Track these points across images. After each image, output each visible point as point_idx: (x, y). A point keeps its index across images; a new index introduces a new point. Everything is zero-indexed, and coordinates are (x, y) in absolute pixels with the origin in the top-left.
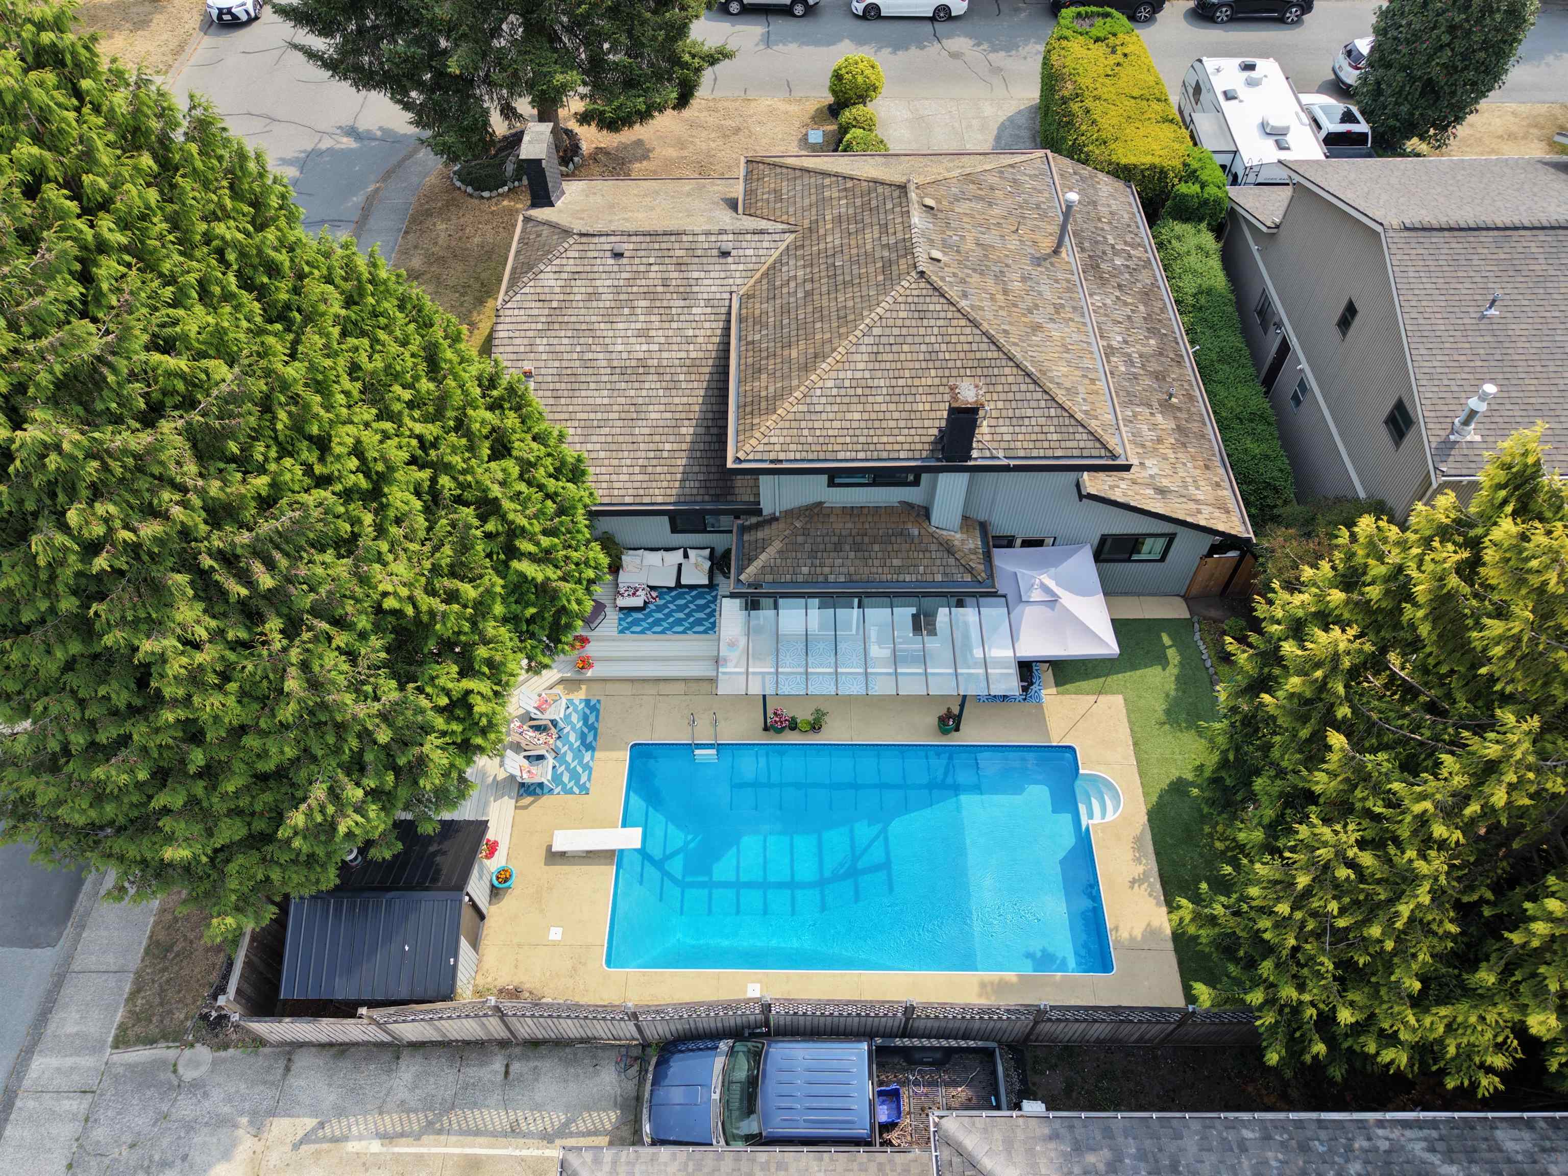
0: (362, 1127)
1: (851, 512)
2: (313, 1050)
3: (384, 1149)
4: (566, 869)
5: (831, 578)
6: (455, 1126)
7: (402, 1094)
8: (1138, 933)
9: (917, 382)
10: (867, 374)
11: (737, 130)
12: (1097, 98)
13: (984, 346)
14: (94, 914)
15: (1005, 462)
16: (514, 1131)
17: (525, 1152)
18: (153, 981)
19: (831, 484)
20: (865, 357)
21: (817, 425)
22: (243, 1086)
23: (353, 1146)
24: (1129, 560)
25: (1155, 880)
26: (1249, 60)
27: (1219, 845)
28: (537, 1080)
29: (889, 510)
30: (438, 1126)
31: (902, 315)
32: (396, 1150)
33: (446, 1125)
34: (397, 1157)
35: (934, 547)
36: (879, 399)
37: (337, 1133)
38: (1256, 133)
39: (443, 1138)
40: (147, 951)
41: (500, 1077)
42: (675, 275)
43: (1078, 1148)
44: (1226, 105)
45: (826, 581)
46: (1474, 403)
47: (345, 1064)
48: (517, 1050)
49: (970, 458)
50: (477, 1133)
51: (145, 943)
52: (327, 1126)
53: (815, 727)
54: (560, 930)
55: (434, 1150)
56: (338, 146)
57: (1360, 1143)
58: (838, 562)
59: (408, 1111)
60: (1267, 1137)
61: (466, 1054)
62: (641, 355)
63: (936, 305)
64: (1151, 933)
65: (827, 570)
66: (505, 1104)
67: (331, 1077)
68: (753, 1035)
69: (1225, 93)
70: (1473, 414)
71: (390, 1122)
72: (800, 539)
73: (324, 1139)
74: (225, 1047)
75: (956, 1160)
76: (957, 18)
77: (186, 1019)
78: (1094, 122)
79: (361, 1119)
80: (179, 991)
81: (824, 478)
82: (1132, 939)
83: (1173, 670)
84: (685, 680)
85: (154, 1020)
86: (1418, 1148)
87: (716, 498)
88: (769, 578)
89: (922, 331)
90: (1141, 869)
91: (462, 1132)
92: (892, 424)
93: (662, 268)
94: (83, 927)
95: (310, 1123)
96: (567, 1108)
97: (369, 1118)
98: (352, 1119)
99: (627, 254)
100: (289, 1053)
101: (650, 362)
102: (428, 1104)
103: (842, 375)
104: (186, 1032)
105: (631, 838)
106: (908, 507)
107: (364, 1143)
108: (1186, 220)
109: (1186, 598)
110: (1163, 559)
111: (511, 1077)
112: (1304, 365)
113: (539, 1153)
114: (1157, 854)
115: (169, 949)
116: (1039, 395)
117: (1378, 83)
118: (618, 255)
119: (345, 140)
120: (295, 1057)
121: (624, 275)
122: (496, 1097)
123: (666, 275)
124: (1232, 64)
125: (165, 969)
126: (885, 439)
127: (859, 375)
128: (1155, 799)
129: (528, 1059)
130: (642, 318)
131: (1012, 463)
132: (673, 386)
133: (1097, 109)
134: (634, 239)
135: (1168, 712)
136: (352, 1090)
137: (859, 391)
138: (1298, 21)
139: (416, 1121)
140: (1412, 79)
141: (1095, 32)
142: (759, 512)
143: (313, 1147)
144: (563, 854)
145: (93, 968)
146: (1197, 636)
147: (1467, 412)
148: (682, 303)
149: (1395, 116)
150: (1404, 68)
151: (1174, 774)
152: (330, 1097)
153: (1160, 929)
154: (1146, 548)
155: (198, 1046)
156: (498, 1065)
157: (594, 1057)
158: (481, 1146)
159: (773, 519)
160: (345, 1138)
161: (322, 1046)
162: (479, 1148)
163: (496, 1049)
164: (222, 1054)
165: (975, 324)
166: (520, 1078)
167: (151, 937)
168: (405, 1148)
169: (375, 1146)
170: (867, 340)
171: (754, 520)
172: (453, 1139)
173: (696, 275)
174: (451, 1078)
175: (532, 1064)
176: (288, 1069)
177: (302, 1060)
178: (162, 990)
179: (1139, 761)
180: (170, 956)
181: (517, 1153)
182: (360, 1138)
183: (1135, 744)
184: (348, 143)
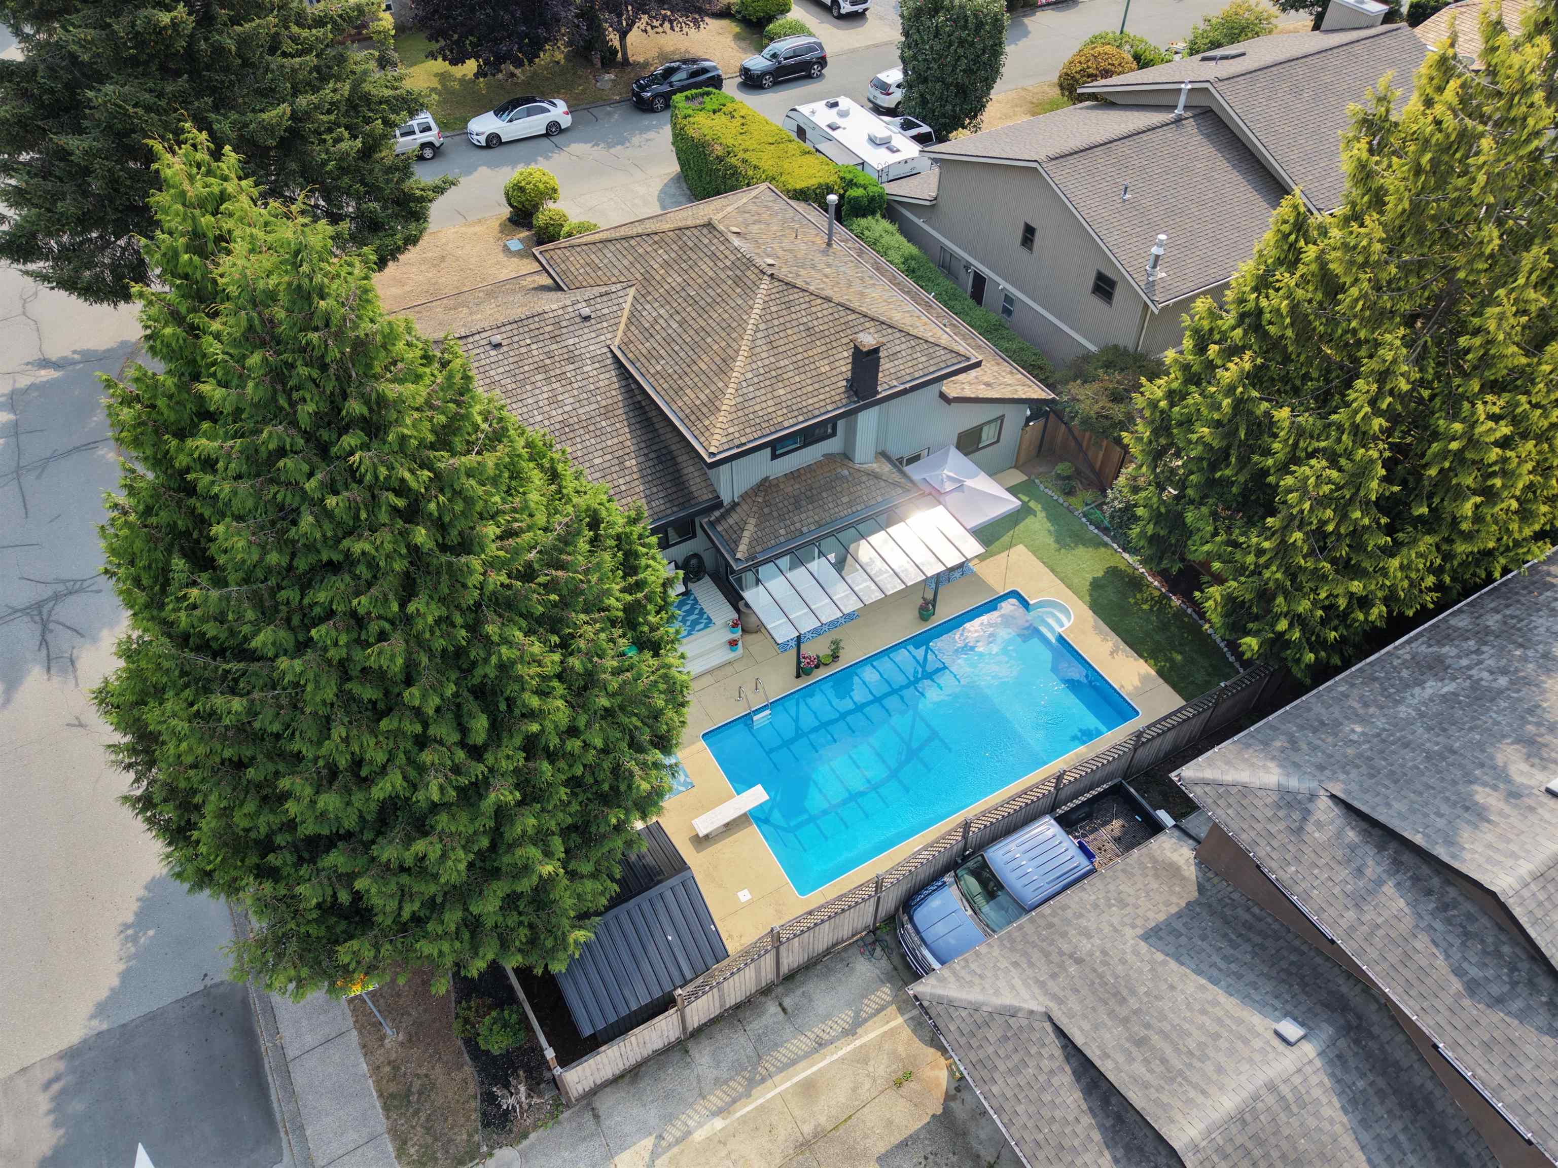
0: (696, 1118)
1: (794, 476)
2: (608, 1089)
3: (728, 1121)
4: (719, 846)
5: (805, 530)
6: (772, 1069)
7: (711, 1074)
8: (1137, 683)
9: (810, 353)
10: (773, 360)
11: (443, 258)
12: (746, 151)
13: (843, 313)
14: (303, 1111)
15: (902, 387)
16: (821, 1044)
17: (841, 1053)
18: (413, 1127)
19: (774, 457)
20: (765, 348)
21: (757, 408)
22: (566, 1154)
23: (699, 1136)
24: (978, 449)
25: (1122, 645)
26: (832, 101)
27: (1145, 607)
28: (811, 1000)
29: (819, 464)
30: (758, 1077)
31: (774, 309)
32: (738, 1115)
33: (764, 1072)
34: (743, 1120)
35: (864, 479)
36: (790, 374)
37: (678, 1134)
38: (870, 147)
39: (769, 1083)
40: (386, 1108)
41: (781, 1015)
42: (554, 347)
43: (1266, 743)
44: (835, 134)
45: (802, 534)
46: (1155, 250)
47: (645, 1083)
48: (780, 990)
49: (878, 393)
50: (793, 1063)
51: (378, 1104)
52: (665, 1135)
53: (835, 657)
54: (746, 892)
55: (769, 1096)
56: (38, 381)
57: (1396, 662)
58: (803, 516)
59: (726, 1082)
60: (1353, 685)
61: (741, 1016)
62: (560, 418)
63: (795, 295)
64: (1144, 679)
65: (798, 525)
66: (800, 1031)
67: (640, 1099)
68: (965, 859)
69: (829, 126)
70: (1157, 257)
71: (716, 1099)
72: (766, 510)
73: (670, 1146)
74: (525, 1136)
75: (1207, 789)
76: (567, 130)
77: (470, 1135)
78: (755, 167)
79: (690, 1112)
80: (446, 1120)
81: (768, 451)
82: (1136, 688)
83: (1041, 515)
84: (709, 672)
85: (439, 1155)
86: (1423, 648)
87: (682, 506)
88: (758, 549)
89: (794, 316)
90: (1110, 644)
91: (781, 1070)
92: (810, 389)
93: (541, 344)
94: (302, 1127)
95: (649, 1142)
96: (849, 1005)
97: (698, 1107)
98: (683, 1117)
99: (504, 343)
100: (589, 1104)
101: (571, 421)
102: (738, 1068)
103: (754, 366)
104: (479, 1146)
105: (756, 796)
106: (829, 457)
107: (707, 1127)
108: (864, 216)
109: (1016, 467)
110: (998, 441)
111: (789, 1010)
112: (1003, 284)
113: (852, 1047)
114: (1114, 630)
115: (409, 1093)
116: (898, 335)
117: (922, 95)
118: (498, 346)
119: (43, 372)
120: (597, 1104)
121: (511, 360)
122: (788, 1030)
123: (546, 349)
124: (820, 106)
125: (416, 1113)
126: (810, 401)
127: (767, 362)
128: (1088, 598)
129: (793, 991)
130: (545, 389)
131: (908, 386)
132: (599, 434)
133: (753, 158)
134: (503, 329)
135: (1057, 541)
136: (667, 1097)
137: (774, 373)
138: (820, 76)
139: (739, 1085)
140: (947, 86)
141: (709, 107)
142: (720, 505)
143: (665, 1158)
144: (707, 837)
145: (340, 1152)
146: (1042, 487)
147: (1152, 258)
148: (572, 367)
149: (944, 115)
150: (938, 80)
151: (1089, 577)
152: (651, 1114)
153: (1149, 674)
154: (984, 436)
155: (497, 1152)
156: (772, 1008)
157: (842, 960)
158: (804, 1070)
159: (734, 505)
160: (689, 1133)
161: (615, 1081)
162: (803, 1072)
163: (763, 999)
164: (525, 1143)
165: (828, 300)
166: (797, 1007)
167: (381, 1095)
168: (745, 1109)
169: (718, 1124)
170: (759, 335)
171: (717, 514)
172: (777, 1078)
173: (571, 342)
174: (742, 1040)
175: (799, 992)
176: (596, 1117)
177: (604, 1103)
178: (428, 1130)
179: (1062, 580)
180: (414, 1098)
181: (835, 1057)
182: (700, 1125)
183: (1053, 571)
184: (46, 375)
